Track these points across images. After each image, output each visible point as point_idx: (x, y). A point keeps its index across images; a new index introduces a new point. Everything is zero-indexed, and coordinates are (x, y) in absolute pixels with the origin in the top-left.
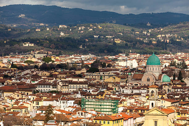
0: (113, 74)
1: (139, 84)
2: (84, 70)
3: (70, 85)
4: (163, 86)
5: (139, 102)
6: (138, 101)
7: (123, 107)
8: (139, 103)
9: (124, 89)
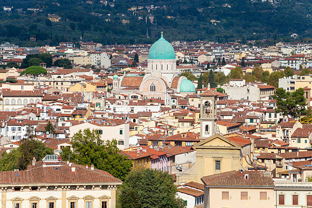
0: (78, 78)
1: (139, 96)
2: (12, 71)
3: (5, 98)
4: (190, 99)
5: (165, 127)
6: (161, 124)
7: (137, 135)
8: (164, 129)
9: (114, 105)
